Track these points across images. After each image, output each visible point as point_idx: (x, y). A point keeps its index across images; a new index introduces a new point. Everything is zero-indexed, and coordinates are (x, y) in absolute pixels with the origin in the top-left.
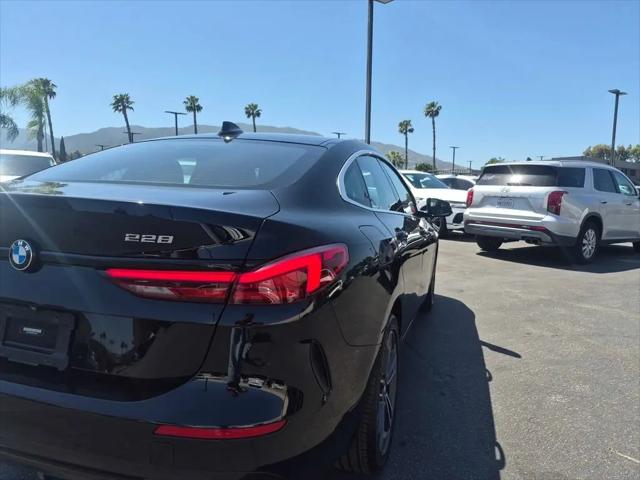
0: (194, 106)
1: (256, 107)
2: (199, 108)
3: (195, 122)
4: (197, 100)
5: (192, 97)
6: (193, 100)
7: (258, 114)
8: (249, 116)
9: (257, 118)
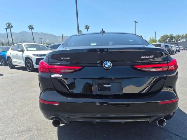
0: (9, 26)
1: (32, 26)
2: (12, 27)
3: (11, 31)
4: (11, 24)
5: (9, 23)
6: (9, 24)
7: (33, 29)
8: (30, 29)
9: (33, 30)
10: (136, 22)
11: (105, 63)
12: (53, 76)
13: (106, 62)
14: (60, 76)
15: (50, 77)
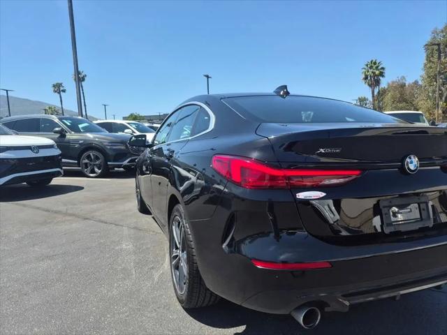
10: (208, 77)
11: (408, 160)
12: (301, 195)
13: (410, 158)
14: (321, 196)
15: (293, 201)
